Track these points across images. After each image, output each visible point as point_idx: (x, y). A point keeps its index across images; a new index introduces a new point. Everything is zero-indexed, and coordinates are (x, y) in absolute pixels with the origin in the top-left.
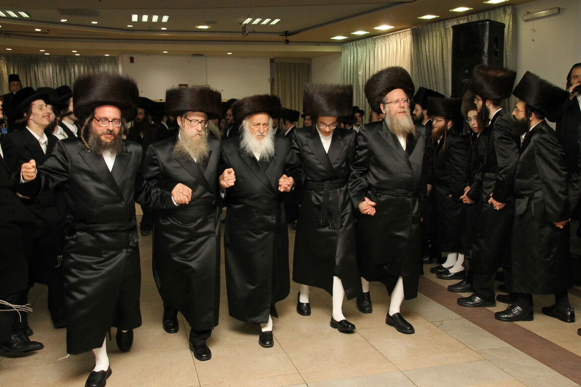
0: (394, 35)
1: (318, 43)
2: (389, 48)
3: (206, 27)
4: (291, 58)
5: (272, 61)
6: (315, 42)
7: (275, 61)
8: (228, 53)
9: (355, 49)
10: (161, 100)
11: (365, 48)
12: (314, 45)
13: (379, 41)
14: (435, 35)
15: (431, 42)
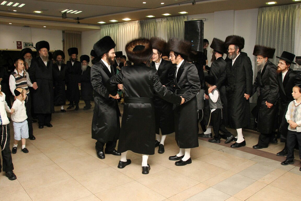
0: (129, 23)
1: (89, 24)
2: (126, 29)
3: (39, 12)
4: (75, 31)
5: (63, 32)
6: (87, 24)
7: (66, 32)
8: (44, 27)
9: (108, 28)
10: (7, 49)
11: (114, 28)
12: (87, 25)
13: (121, 25)
14: (151, 24)
15: (149, 28)
